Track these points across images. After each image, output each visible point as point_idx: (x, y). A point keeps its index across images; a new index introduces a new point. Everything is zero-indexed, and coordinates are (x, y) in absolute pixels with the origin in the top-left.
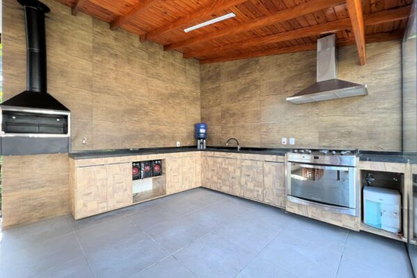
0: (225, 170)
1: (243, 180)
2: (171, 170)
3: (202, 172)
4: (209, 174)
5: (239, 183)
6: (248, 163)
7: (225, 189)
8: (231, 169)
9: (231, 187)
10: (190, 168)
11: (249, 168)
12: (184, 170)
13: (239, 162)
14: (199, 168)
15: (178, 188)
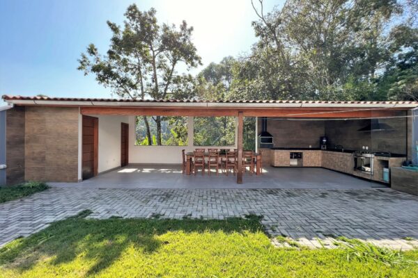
0: (332, 159)
1: (339, 164)
2: (305, 157)
3: (322, 160)
4: (325, 161)
7: (332, 168)
8: (334, 159)
9: (334, 166)
10: (315, 158)
11: (342, 158)
12: (312, 158)
15: (308, 165)
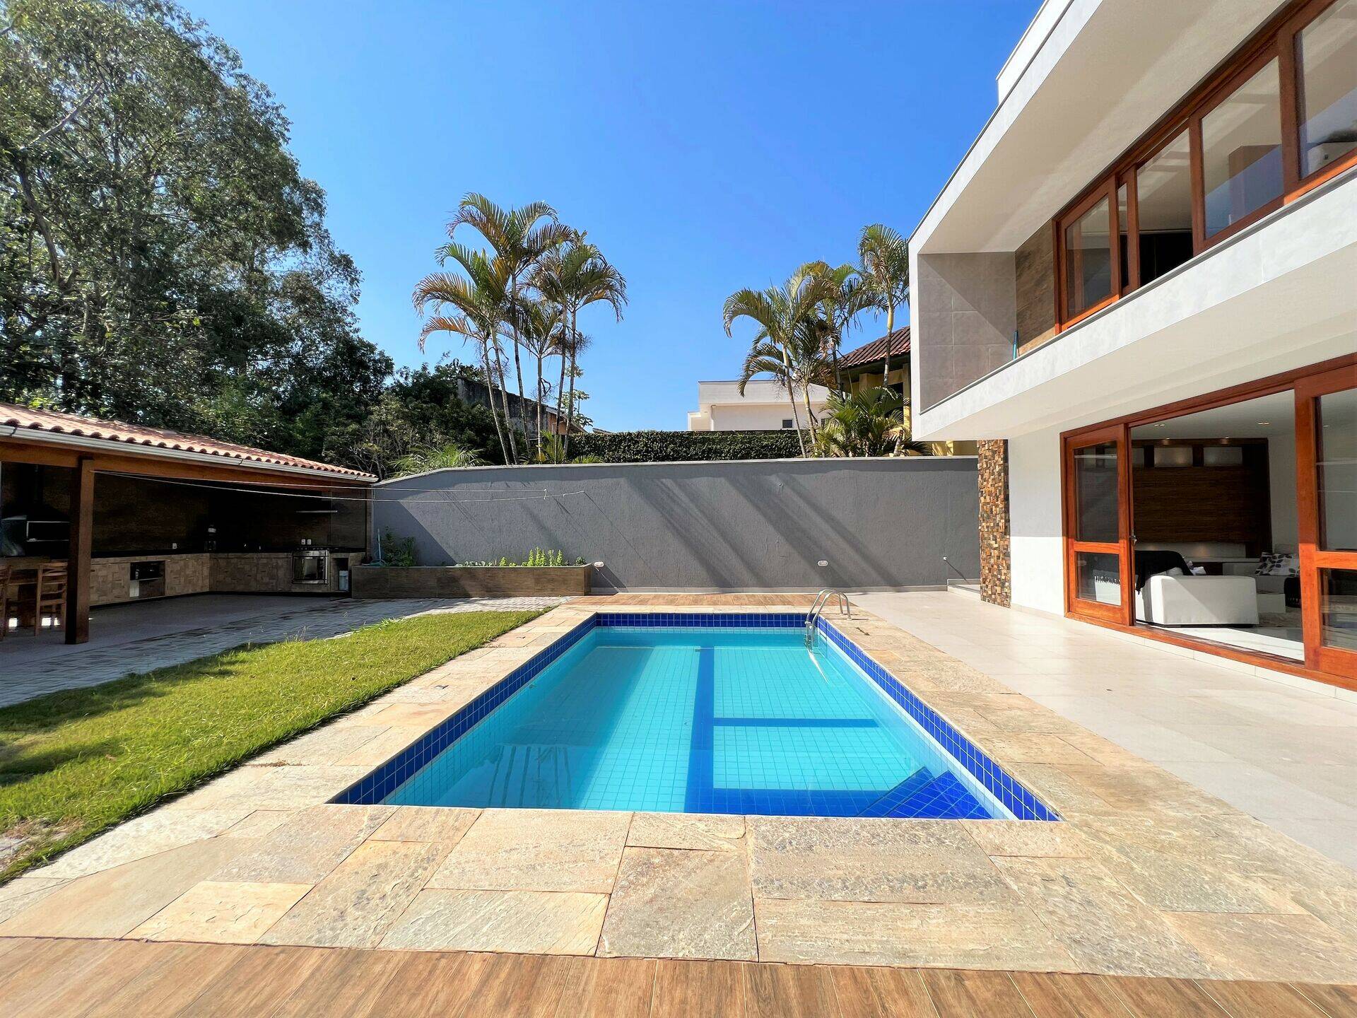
0: (240, 570)
1: (259, 577)
2: (171, 571)
3: (211, 575)
4: (221, 577)
5: (256, 579)
6: (265, 561)
10: (195, 572)
12: (187, 573)
13: (255, 561)
14: (206, 572)
15: (179, 590)
